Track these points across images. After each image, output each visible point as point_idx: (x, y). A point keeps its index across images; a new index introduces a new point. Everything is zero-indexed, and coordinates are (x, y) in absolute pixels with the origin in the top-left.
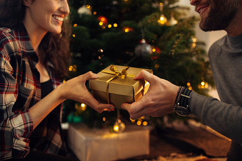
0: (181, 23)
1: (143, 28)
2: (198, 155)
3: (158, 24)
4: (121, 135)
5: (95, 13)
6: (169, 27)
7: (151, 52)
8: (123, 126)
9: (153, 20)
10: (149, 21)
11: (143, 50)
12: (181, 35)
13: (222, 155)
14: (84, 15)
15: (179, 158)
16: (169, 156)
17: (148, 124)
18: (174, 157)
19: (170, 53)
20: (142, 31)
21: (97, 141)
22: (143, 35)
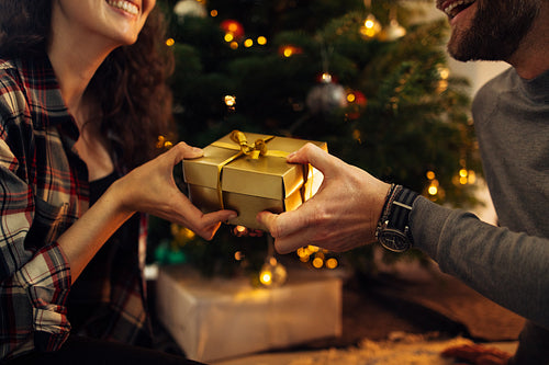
0: (412, 35)
1: (326, 46)
2: (452, 335)
3: (360, 37)
4: (279, 294)
5: (214, 13)
6: (387, 43)
7: (343, 103)
8: (281, 272)
9: (347, 28)
10: (339, 32)
11: (325, 98)
12: (413, 64)
13: (507, 335)
14: (189, 18)
15: (409, 343)
16: (386, 338)
17: (339, 266)
18: (397, 341)
19: (388, 105)
20: (323, 53)
21: (224, 307)
22: (325, 64)
